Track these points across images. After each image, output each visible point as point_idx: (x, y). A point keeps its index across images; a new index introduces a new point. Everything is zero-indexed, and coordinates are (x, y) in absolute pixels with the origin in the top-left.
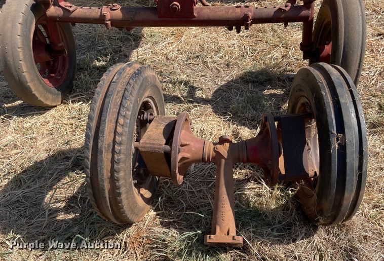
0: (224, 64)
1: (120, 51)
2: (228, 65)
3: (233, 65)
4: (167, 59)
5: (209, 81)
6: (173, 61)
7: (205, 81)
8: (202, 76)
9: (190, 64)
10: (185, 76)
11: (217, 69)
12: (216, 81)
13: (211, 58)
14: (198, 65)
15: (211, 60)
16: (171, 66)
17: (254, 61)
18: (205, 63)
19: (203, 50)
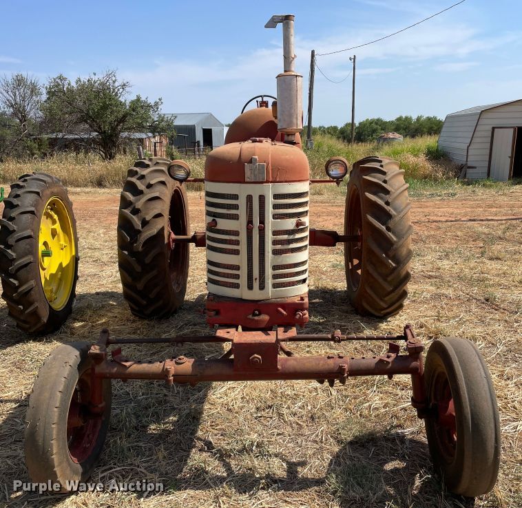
0: (307, 416)
1: (166, 402)
2: (312, 418)
3: (319, 418)
4: (229, 410)
5: (288, 442)
6: (237, 413)
7: (284, 441)
8: (278, 434)
9: (261, 417)
10: (256, 434)
11: (298, 424)
12: (299, 441)
13: (289, 408)
14: (271, 418)
15: (288, 411)
16: (235, 421)
17: (347, 411)
18: (280, 415)
19: (276, 397)
